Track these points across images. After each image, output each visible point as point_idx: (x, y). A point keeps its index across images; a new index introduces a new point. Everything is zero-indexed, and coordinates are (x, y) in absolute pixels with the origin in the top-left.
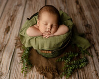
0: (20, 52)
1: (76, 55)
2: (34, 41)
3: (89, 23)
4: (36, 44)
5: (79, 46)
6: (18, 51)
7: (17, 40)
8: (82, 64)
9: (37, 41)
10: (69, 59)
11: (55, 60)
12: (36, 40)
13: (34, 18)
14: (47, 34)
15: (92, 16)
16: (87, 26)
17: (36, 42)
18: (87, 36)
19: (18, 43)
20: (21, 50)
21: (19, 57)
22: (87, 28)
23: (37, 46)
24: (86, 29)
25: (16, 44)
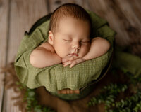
0: (15, 95)
1: (123, 90)
2: (48, 76)
3: (133, 24)
4: (51, 81)
5: (125, 71)
6: (11, 93)
7: (5, 73)
8: (138, 105)
9: (52, 75)
10: (111, 98)
11: (85, 104)
12: (50, 74)
13: (37, 30)
14: (72, 59)
15: (135, 10)
16: (130, 30)
17: (50, 77)
18: (135, 50)
19: (8, 79)
20: (15, 91)
21: (15, 105)
22: (132, 34)
23: (54, 84)
24: (130, 36)
25: (5, 80)
